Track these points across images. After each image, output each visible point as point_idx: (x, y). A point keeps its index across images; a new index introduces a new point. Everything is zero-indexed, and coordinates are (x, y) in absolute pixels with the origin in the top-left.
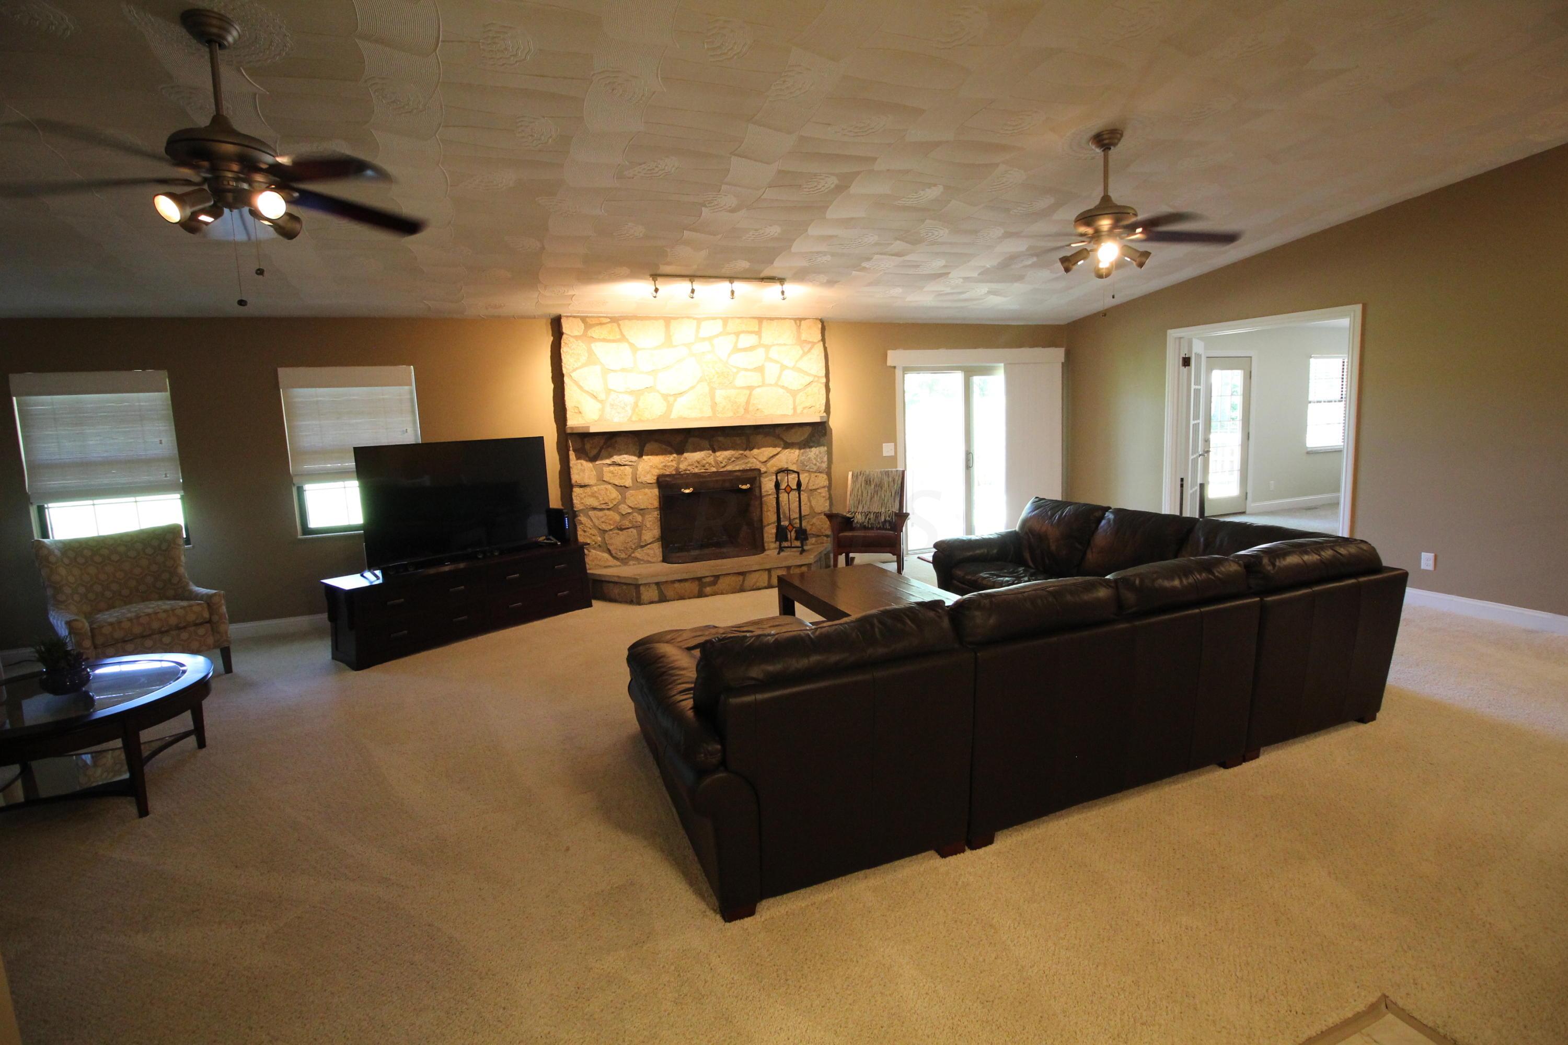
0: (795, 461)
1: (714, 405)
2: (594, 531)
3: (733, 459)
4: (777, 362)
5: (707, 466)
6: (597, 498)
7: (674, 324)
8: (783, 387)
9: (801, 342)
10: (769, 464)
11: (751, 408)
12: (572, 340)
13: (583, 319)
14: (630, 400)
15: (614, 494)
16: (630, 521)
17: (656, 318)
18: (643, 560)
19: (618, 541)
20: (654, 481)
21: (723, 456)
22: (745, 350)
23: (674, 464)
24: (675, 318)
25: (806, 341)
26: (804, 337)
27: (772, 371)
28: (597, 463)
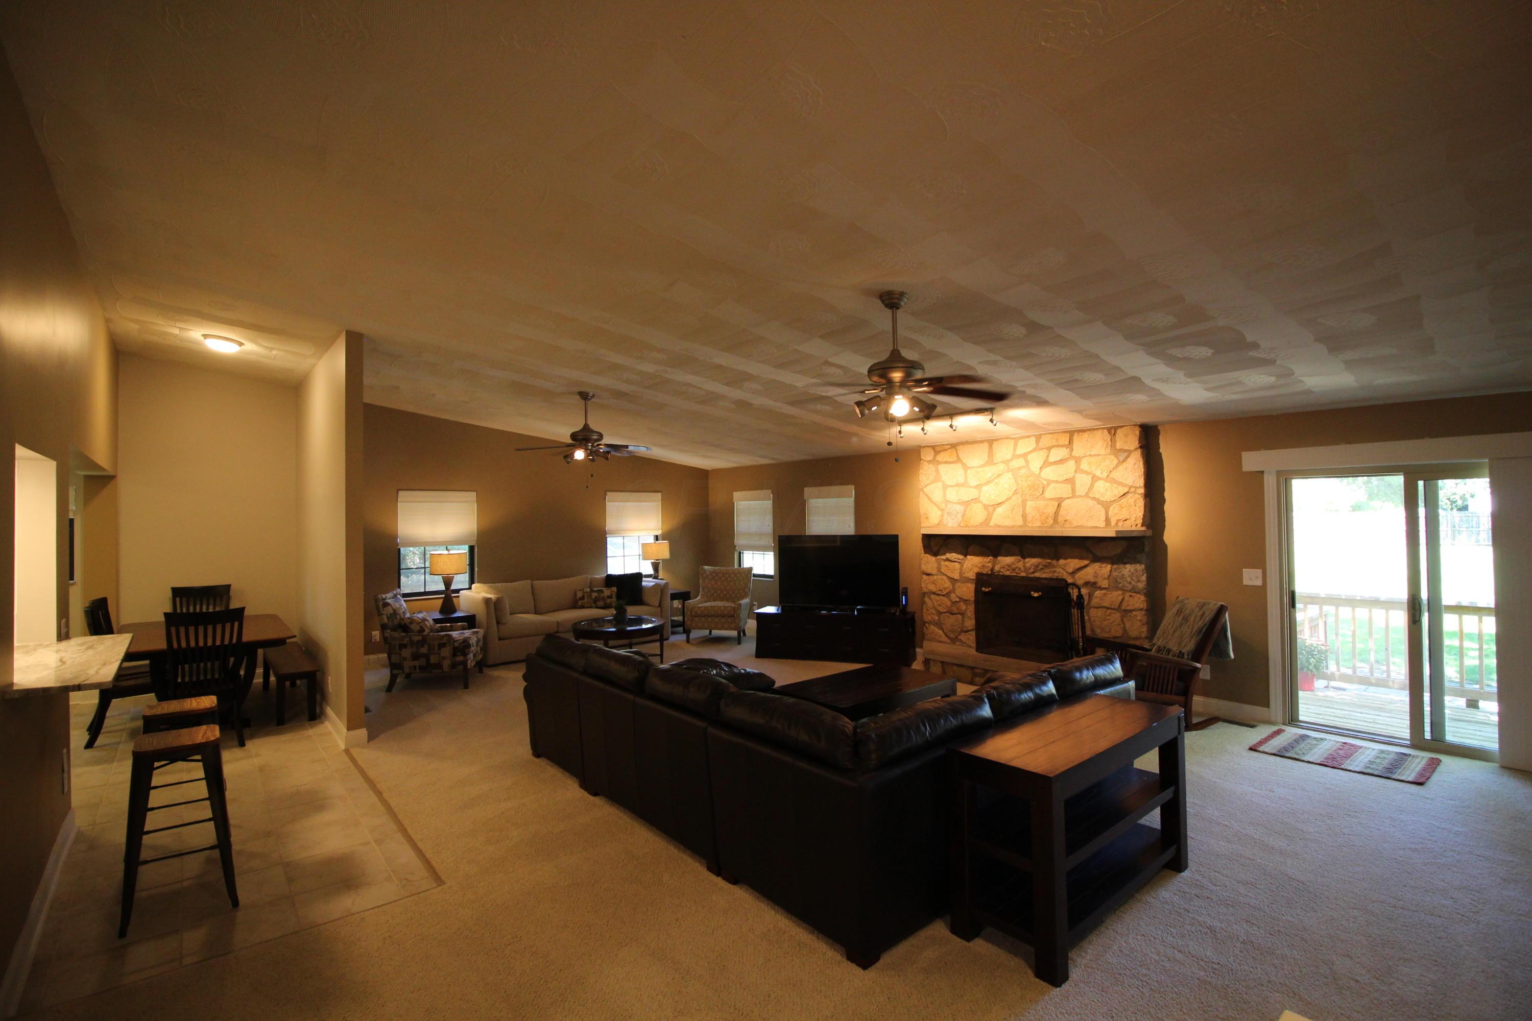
0: (1106, 576)
1: (1024, 516)
2: (933, 611)
3: (1041, 567)
4: (1087, 473)
5: (1017, 570)
6: (936, 585)
7: (995, 444)
8: (1094, 499)
9: (1116, 451)
10: (1077, 576)
11: (1060, 519)
12: (926, 463)
13: (933, 447)
14: (960, 508)
15: (948, 584)
16: (958, 609)
17: (982, 442)
18: (966, 643)
19: (950, 621)
20: (975, 578)
21: (1030, 563)
22: (1056, 463)
23: (990, 565)
24: (997, 440)
25: (1121, 450)
26: (1119, 445)
27: (1082, 481)
28: (938, 557)
